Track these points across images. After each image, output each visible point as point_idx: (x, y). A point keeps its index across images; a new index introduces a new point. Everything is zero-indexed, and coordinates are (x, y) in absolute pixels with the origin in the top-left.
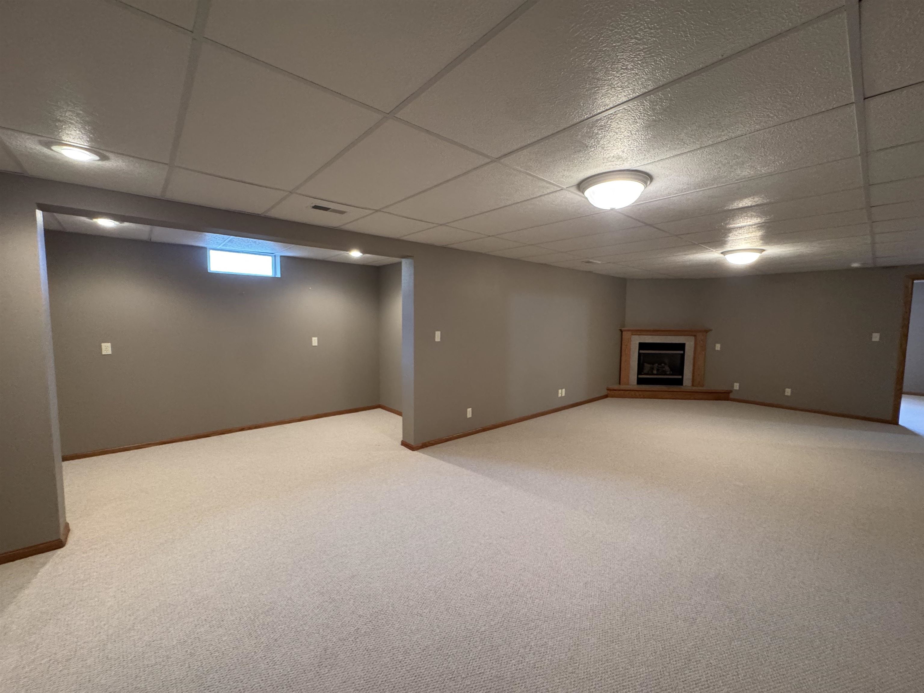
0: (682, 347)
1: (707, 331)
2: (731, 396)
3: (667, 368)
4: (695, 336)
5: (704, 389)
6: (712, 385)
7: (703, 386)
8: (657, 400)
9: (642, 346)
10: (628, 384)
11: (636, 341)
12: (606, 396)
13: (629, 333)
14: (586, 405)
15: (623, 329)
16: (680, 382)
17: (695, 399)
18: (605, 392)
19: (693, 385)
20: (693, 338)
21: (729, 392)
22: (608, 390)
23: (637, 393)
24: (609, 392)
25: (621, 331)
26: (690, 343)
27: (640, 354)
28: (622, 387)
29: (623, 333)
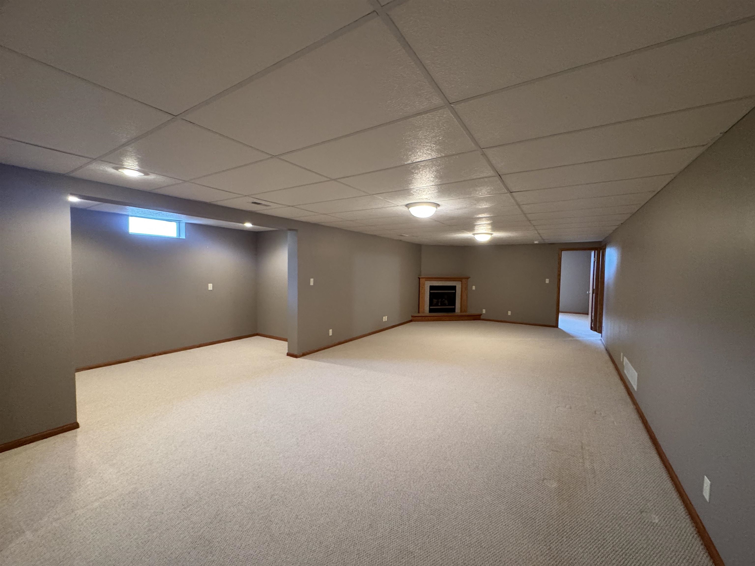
0: (454, 288)
1: (468, 278)
2: (482, 317)
3: (446, 302)
4: (461, 281)
5: (468, 313)
6: (472, 311)
7: (466, 312)
8: (441, 322)
9: (432, 288)
10: (424, 313)
11: (428, 284)
12: (411, 321)
13: (424, 279)
14: (400, 326)
15: (420, 277)
16: (453, 310)
17: (462, 320)
18: (410, 318)
19: (461, 312)
20: (460, 282)
21: (480, 315)
22: (412, 316)
23: (429, 318)
24: (413, 318)
25: (419, 278)
26: (458, 285)
27: (430, 293)
28: (420, 315)
29: (421, 279)
